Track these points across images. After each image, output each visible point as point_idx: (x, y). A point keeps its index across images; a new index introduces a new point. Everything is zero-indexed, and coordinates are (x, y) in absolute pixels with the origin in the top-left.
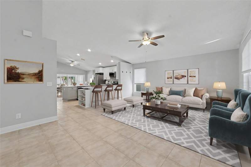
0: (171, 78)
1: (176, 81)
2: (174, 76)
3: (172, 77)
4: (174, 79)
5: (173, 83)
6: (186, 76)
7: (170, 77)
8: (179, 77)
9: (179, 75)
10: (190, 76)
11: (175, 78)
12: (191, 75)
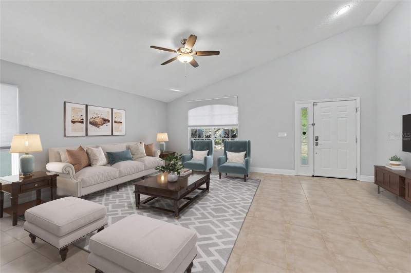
0: (82, 122)
1: (92, 130)
2: (89, 118)
3: (84, 121)
4: (89, 126)
5: (87, 135)
6: (109, 121)
7: (79, 119)
8: (97, 120)
9: (98, 117)
10: (115, 122)
11: (91, 123)
12: (117, 120)
